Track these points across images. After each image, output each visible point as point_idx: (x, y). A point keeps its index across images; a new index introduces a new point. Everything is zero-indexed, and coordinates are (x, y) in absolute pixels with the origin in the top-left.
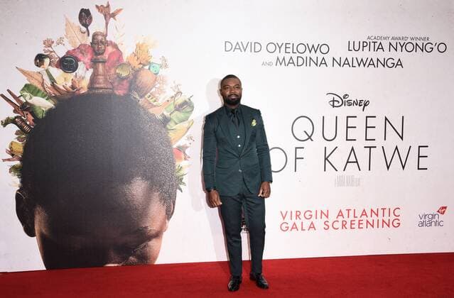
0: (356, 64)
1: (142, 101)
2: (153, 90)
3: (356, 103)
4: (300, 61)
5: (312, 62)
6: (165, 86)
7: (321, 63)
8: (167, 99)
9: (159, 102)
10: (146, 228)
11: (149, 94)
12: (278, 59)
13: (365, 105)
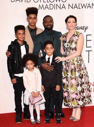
0: (81, 7)
3: (81, 28)
4: (52, 7)
5: (57, 6)
7: (62, 7)
12: (40, 5)
13: (86, 29)
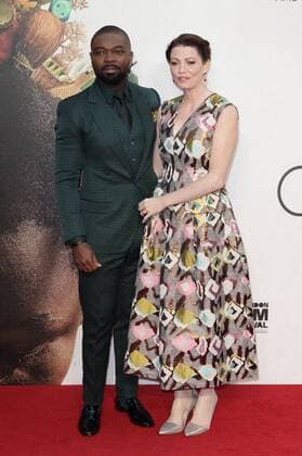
1: (36, 74)
2: (59, 51)
6: (80, 43)
8: (84, 70)
9: (70, 75)
10: (45, 316)
11: (49, 60)
